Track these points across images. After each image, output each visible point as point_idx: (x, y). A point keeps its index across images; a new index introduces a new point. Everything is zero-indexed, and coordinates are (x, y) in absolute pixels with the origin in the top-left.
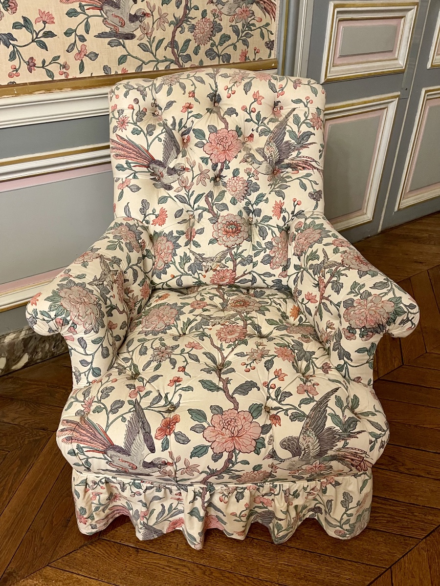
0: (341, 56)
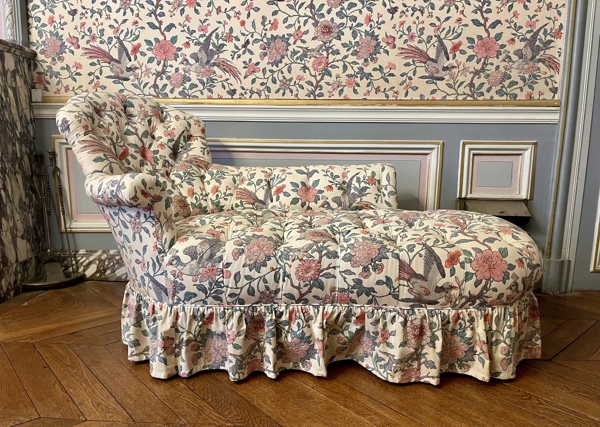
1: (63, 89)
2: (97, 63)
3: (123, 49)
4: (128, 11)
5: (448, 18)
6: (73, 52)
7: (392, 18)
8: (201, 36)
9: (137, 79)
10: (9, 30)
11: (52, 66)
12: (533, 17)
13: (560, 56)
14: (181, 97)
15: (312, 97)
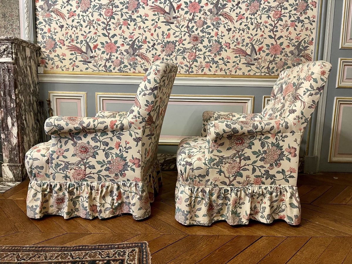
0: (347, 79)
1: (55, 67)
2: (74, 54)
3: (88, 46)
4: (92, 27)
5: (256, 35)
6: (61, 48)
7: (229, 34)
8: (130, 41)
9: (96, 62)
10: (27, 35)
11: (49, 54)
12: (299, 34)
13: (312, 54)
14: (119, 72)
15: (188, 73)
